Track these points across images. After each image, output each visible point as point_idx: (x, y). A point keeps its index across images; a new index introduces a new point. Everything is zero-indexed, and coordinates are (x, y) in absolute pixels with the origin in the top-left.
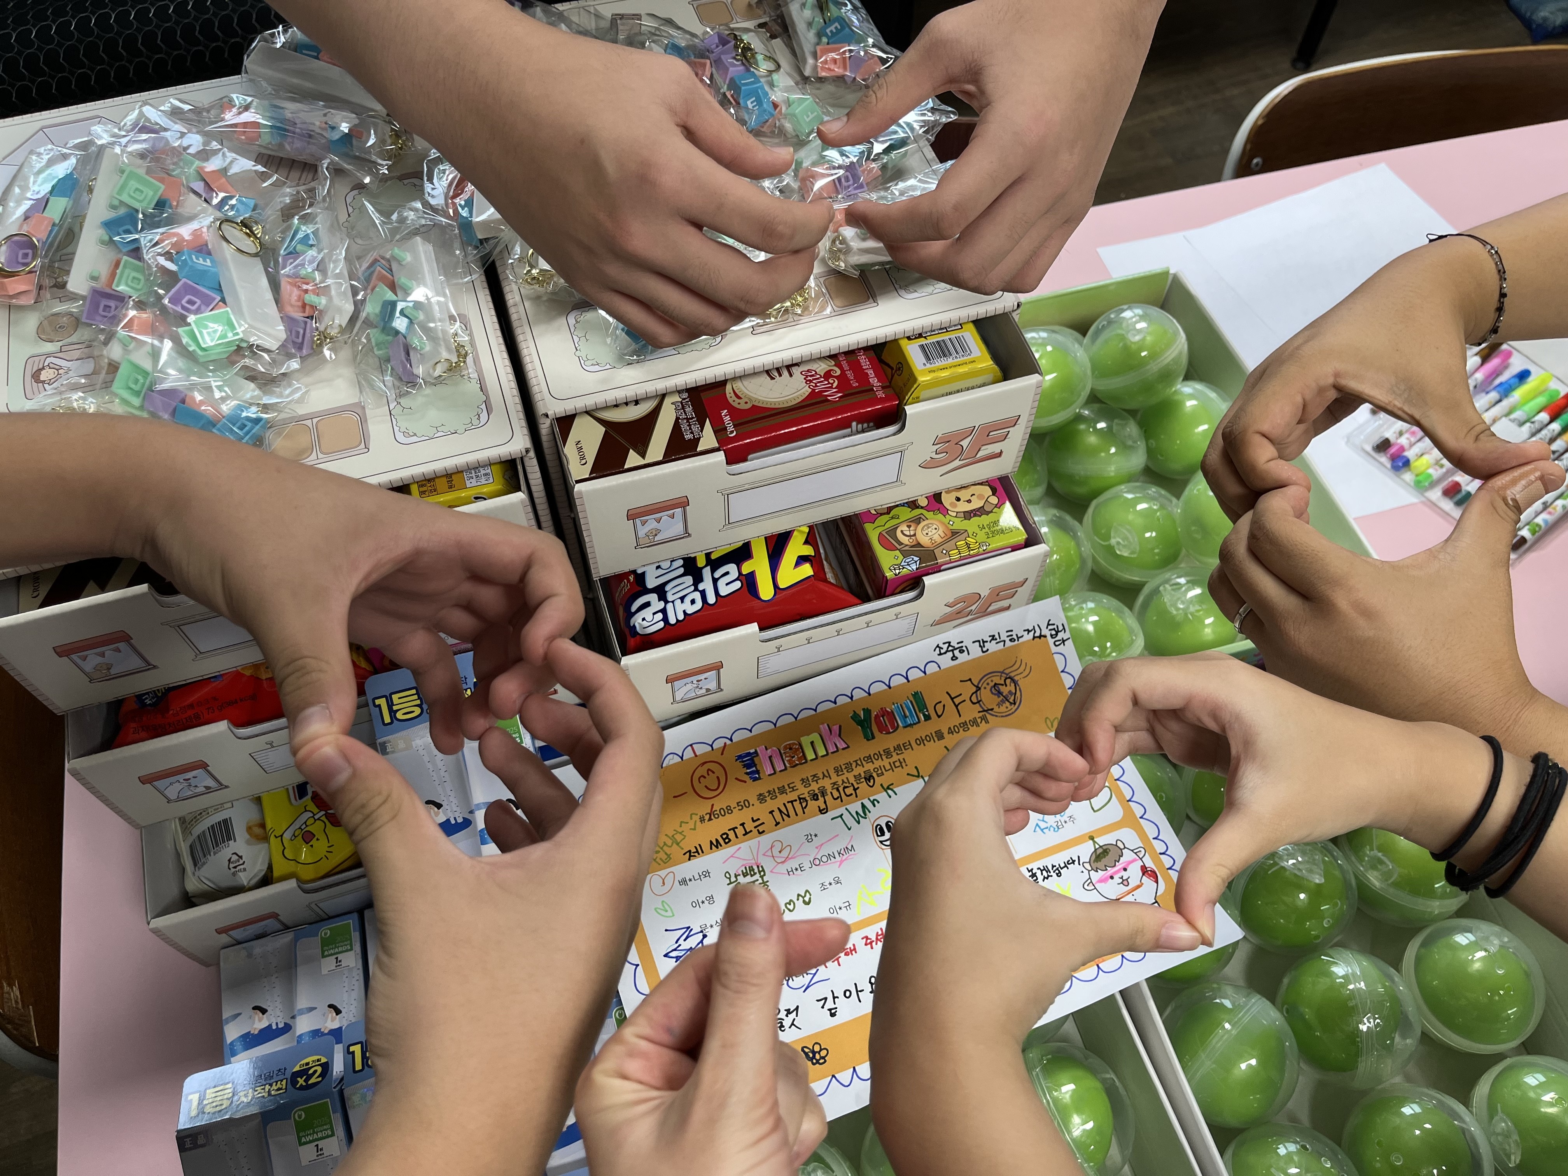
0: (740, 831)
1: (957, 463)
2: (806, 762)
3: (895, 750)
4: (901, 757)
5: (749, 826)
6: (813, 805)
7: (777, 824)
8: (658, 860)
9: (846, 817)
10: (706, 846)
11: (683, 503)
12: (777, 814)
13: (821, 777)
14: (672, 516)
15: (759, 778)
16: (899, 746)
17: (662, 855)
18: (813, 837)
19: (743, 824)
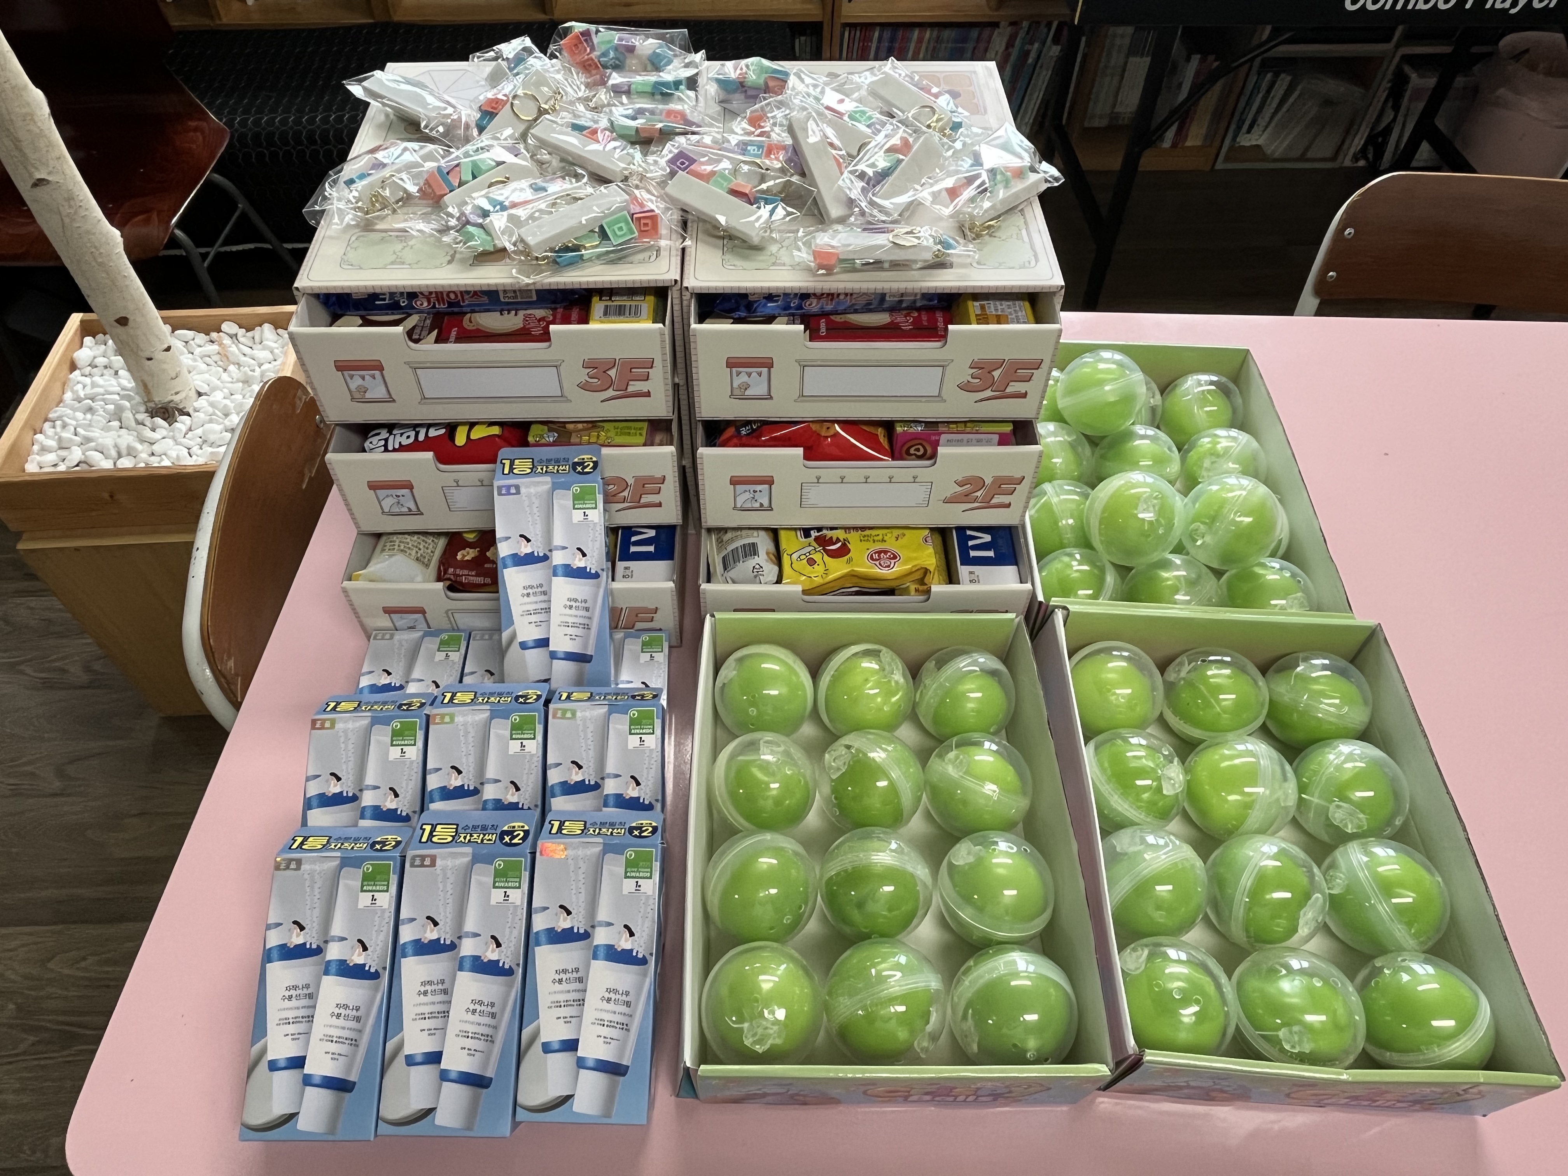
1: (988, 393)
11: (768, 364)
14: (760, 374)
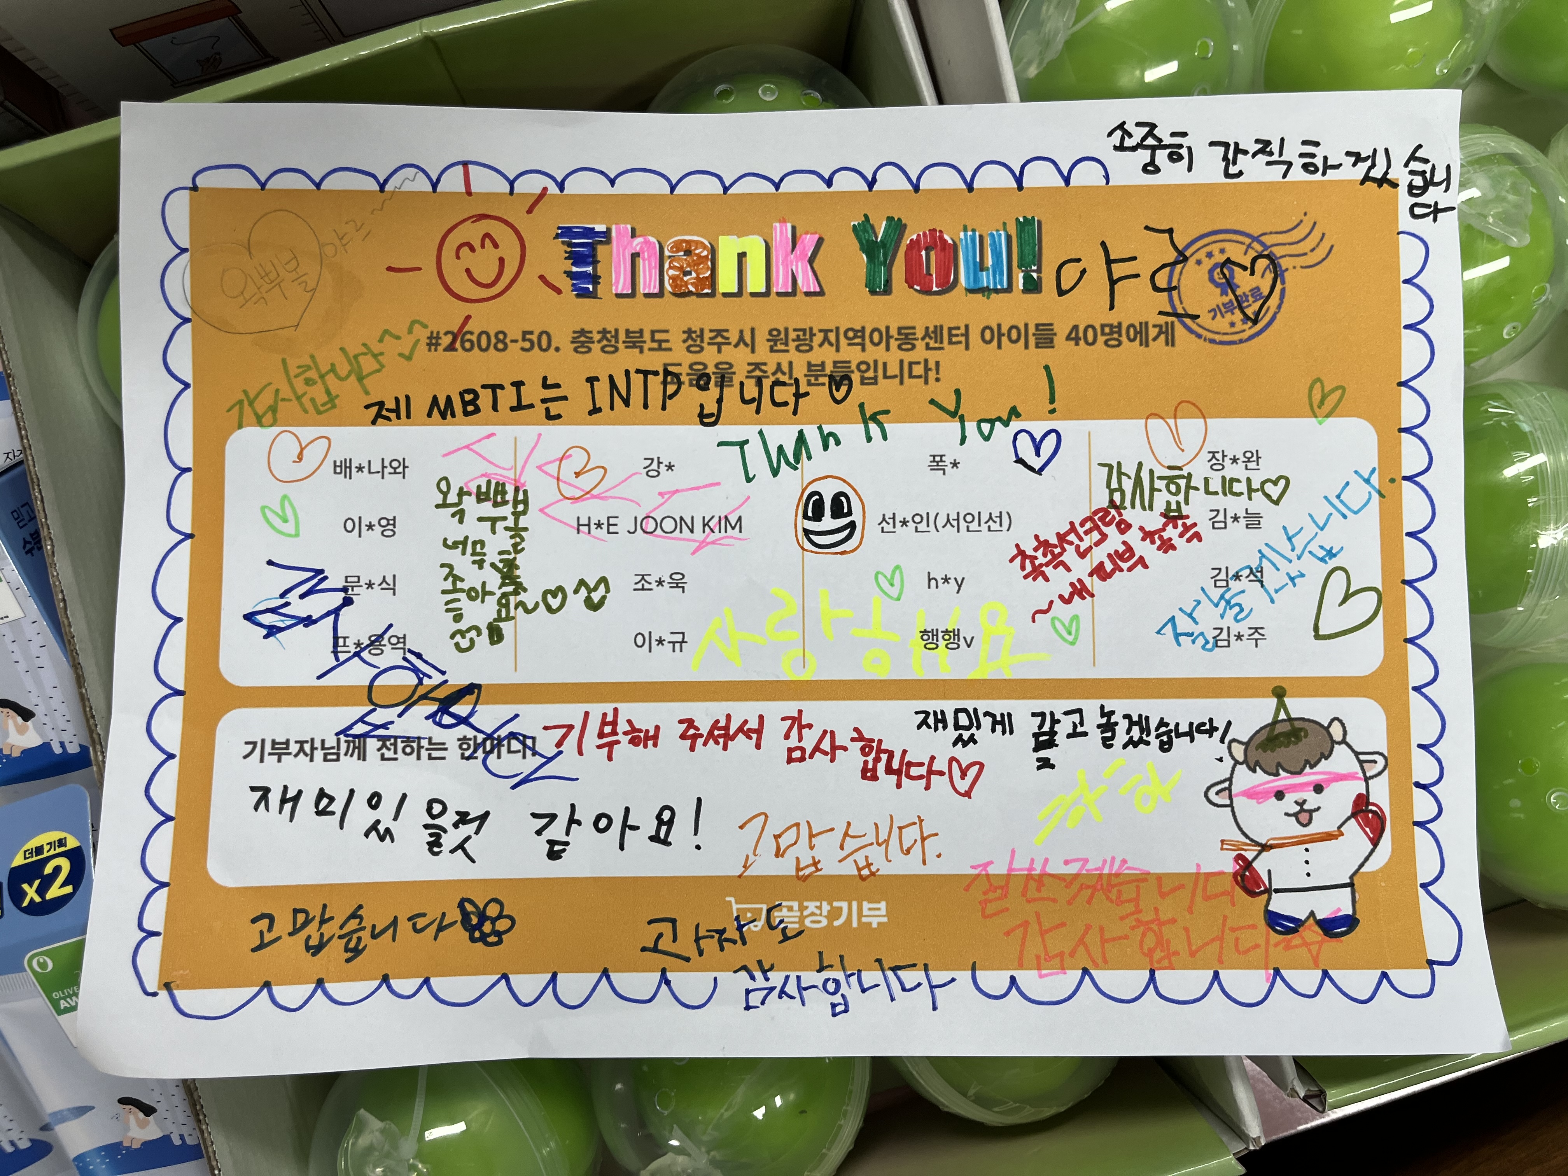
0: (507, 397)
2: (712, 295)
3: (927, 334)
4: (933, 357)
5: (533, 393)
6: (690, 397)
7: (595, 410)
8: (306, 400)
9: (754, 450)
10: (421, 405)
12: (603, 387)
13: (734, 339)
15: (593, 295)
16: (939, 329)
17: (318, 393)
18: (663, 468)
19: (518, 385)
